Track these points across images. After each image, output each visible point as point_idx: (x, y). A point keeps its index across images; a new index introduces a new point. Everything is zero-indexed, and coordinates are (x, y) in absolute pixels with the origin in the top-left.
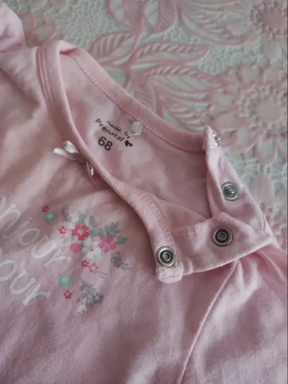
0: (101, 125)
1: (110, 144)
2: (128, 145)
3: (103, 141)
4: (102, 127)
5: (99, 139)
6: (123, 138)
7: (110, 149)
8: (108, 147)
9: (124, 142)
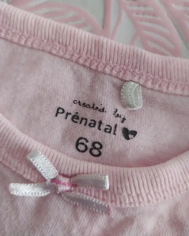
0: (68, 114)
1: (97, 146)
2: (130, 136)
3: (83, 144)
4: (70, 117)
5: (75, 143)
6: (116, 126)
7: (100, 154)
8: (95, 152)
9: (119, 132)
